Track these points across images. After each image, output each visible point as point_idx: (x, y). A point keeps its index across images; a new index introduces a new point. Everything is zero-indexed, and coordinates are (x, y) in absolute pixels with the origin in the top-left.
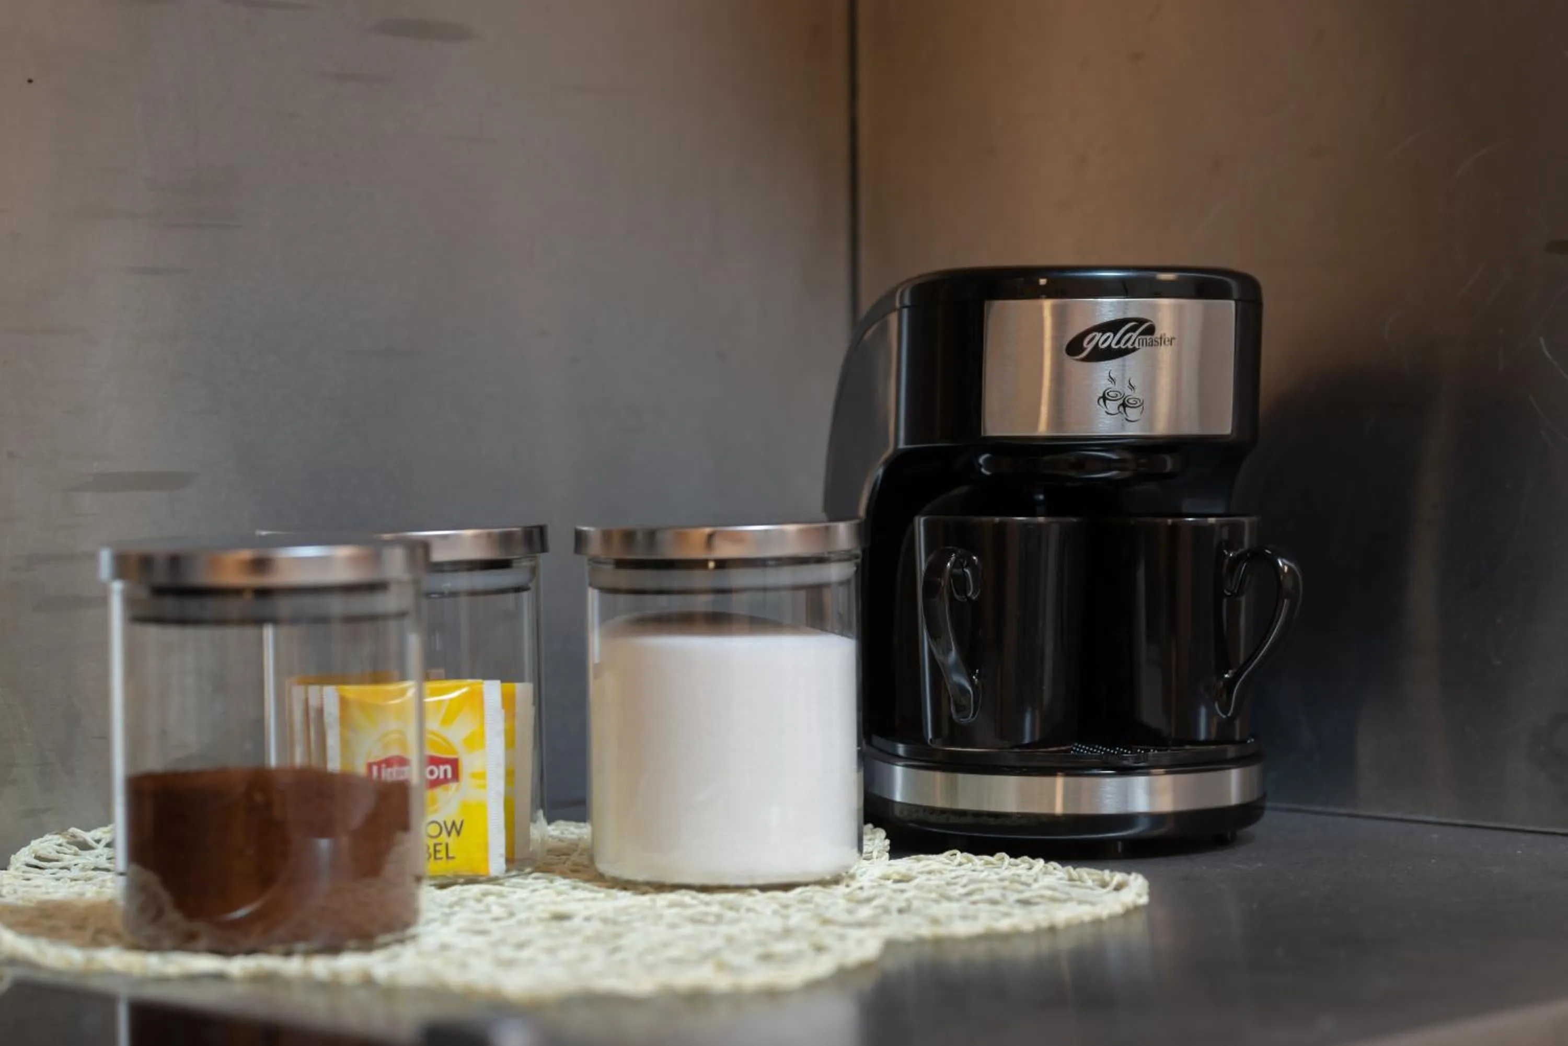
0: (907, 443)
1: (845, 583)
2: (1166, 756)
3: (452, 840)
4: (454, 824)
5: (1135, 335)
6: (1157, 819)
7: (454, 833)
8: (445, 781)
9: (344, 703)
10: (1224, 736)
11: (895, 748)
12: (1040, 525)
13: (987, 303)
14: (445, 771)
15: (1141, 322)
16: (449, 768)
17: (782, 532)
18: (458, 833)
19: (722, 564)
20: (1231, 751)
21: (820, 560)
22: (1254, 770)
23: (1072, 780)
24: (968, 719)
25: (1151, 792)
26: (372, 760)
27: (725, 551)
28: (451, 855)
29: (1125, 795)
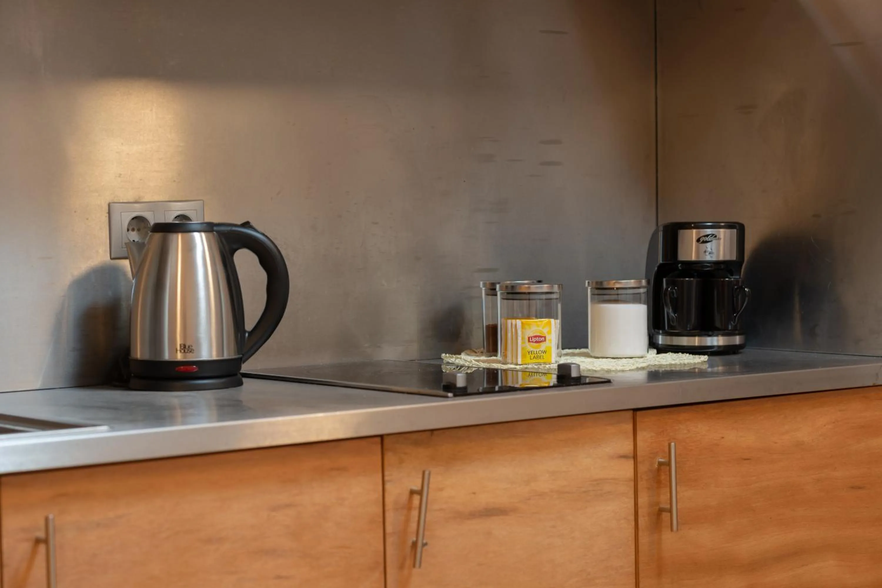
0: (662, 261)
1: (644, 293)
2: (721, 332)
3: (544, 355)
4: (544, 351)
5: (712, 238)
6: (719, 347)
7: (544, 353)
8: (543, 341)
9: (522, 323)
10: (735, 329)
11: (659, 332)
12: (692, 281)
13: (678, 231)
14: (543, 339)
15: (713, 235)
16: (543, 338)
17: (630, 282)
18: (545, 353)
19: (617, 289)
20: (737, 332)
21: (639, 288)
22: (742, 337)
23: (700, 338)
24: (675, 324)
25: (718, 341)
26: (529, 336)
27: (618, 286)
28: (544, 358)
29: (712, 342)
